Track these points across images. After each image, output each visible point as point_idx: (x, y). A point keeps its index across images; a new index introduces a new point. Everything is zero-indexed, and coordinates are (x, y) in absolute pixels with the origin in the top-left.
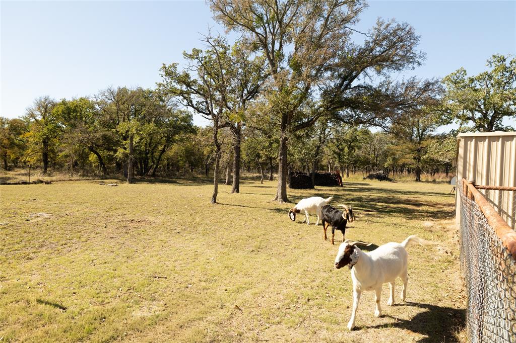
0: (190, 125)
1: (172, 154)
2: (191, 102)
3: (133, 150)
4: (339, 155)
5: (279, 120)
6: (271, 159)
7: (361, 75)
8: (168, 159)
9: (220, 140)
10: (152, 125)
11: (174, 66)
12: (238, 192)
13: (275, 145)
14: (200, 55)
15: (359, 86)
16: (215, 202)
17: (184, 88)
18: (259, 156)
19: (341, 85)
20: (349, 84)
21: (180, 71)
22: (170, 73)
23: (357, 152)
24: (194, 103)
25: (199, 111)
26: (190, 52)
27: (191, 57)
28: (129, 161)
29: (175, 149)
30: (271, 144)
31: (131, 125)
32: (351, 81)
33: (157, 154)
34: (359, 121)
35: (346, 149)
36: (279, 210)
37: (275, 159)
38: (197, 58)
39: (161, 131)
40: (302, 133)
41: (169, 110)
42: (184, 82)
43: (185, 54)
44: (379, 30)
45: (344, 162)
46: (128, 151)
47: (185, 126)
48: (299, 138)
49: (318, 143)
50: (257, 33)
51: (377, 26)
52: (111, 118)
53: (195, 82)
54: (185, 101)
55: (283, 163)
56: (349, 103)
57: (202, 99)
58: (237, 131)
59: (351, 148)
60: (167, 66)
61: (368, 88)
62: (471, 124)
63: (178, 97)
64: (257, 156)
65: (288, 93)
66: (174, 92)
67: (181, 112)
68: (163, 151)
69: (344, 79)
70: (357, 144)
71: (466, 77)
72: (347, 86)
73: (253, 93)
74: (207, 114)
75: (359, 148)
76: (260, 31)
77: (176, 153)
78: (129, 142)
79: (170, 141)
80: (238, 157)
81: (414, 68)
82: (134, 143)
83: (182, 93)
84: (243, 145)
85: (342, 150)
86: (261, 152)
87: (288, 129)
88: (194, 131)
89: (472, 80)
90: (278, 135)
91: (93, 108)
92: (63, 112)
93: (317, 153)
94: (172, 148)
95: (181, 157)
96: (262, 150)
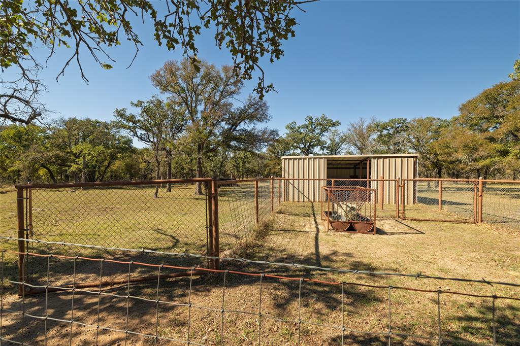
0: (131, 147)
1: (115, 168)
2: (136, 133)
3: (86, 166)
4: (237, 167)
5: (196, 148)
6: (192, 170)
7: (242, 123)
8: (111, 172)
9: (159, 159)
10: (101, 147)
11: (124, 110)
12: (170, 191)
13: (194, 161)
14: (143, 105)
15: (241, 130)
16: (157, 197)
17: (131, 124)
18: (183, 169)
19: (231, 129)
20: (235, 128)
21: (128, 113)
22: (121, 114)
23: (247, 165)
24: (139, 134)
25: (142, 140)
26: (136, 103)
27: (136, 105)
28: (82, 174)
29: (118, 165)
30: (192, 160)
31: (83, 147)
32: (236, 126)
33: (103, 169)
34: (239, 149)
35: (241, 164)
36: (197, 199)
37: (195, 170)
38: (141, 106)
39: (109, 152)
40: (211, 154)
41: (113, 135)
42: (132, 121)
43: (132, 103)
44: (250, 100)
45: (240, 172)
46: (81, 166)
47: (126, 148)
48: (209, 157)
49: (221, 160)
50: (182, 97)
51: (249, 98)
52: (64, 141)
53: (139, 121)
54: (132, 133)
55: (199, 173)
56: (235, 139)
57: (143, 132)
58: (169, 153)
59: (244, 163)
60: (119, 110)
61: (246, 131)
62: (299, 151)
63: (126, 130)
64: (182, 169)
65: (201, 133)
66: (124, 126)
67: (123, 137)
68: (108, 167)
69: (233, 126)
70: (247, 160)
71: (296, 126)
72: (234, 129)
73: (179, 130)
74: (148, 142)
75: (249, 163)
76: (183, 95)
77: (119, 168)
78: (82, 159)
79: (113, 158)
80: (170, 169)
81: (267, 122)
82: (86, 160)
83: (129, 128)
84: (173, 162)
85: (238, 164)
86: (185, 166)
87: (202, 152)
88: (134, 151)
89: (299, 128)
90: (195, 155)
91: (44, 132)
92: (14, 135)
93: (221, 166)
94: (115, 164)
95: (122, 170)
96: (186, 165)
